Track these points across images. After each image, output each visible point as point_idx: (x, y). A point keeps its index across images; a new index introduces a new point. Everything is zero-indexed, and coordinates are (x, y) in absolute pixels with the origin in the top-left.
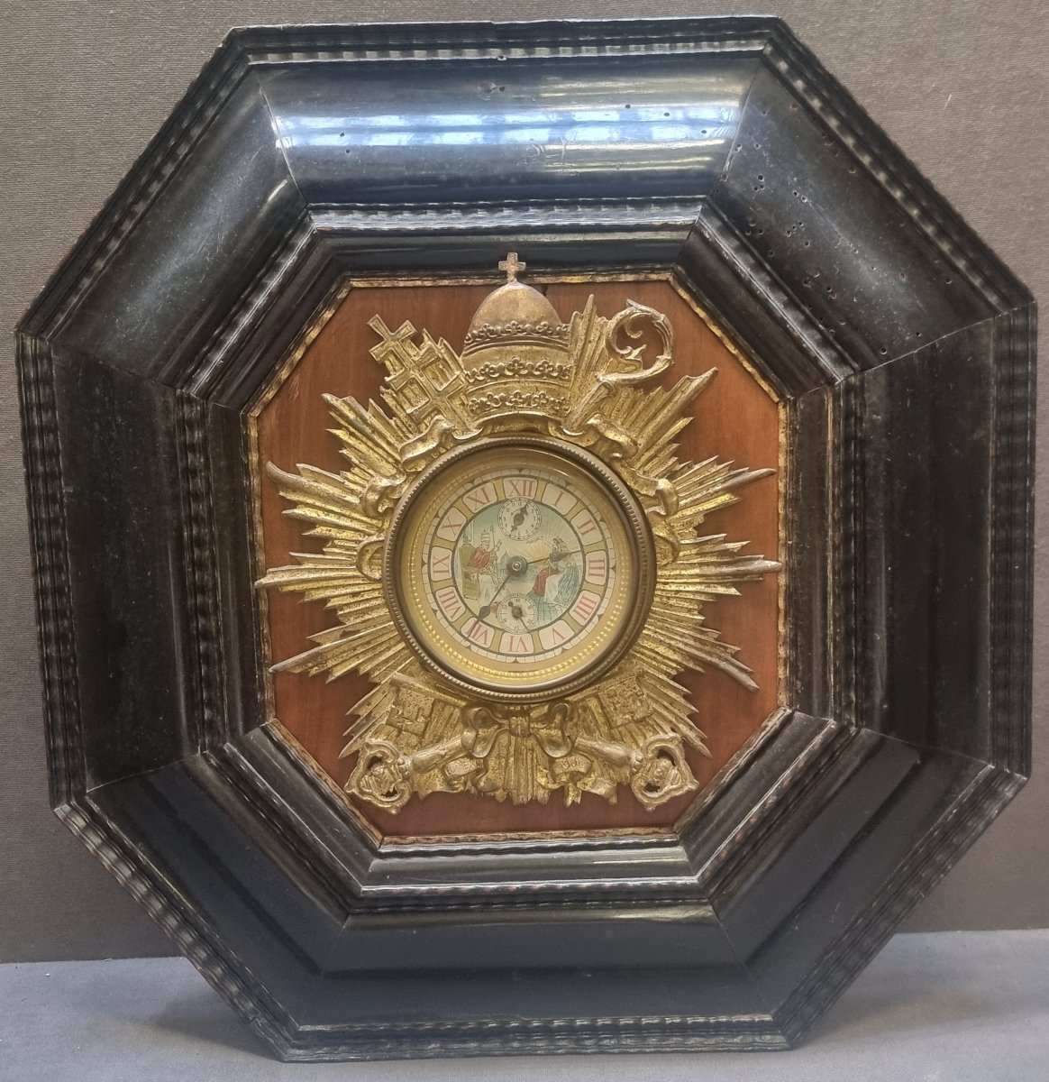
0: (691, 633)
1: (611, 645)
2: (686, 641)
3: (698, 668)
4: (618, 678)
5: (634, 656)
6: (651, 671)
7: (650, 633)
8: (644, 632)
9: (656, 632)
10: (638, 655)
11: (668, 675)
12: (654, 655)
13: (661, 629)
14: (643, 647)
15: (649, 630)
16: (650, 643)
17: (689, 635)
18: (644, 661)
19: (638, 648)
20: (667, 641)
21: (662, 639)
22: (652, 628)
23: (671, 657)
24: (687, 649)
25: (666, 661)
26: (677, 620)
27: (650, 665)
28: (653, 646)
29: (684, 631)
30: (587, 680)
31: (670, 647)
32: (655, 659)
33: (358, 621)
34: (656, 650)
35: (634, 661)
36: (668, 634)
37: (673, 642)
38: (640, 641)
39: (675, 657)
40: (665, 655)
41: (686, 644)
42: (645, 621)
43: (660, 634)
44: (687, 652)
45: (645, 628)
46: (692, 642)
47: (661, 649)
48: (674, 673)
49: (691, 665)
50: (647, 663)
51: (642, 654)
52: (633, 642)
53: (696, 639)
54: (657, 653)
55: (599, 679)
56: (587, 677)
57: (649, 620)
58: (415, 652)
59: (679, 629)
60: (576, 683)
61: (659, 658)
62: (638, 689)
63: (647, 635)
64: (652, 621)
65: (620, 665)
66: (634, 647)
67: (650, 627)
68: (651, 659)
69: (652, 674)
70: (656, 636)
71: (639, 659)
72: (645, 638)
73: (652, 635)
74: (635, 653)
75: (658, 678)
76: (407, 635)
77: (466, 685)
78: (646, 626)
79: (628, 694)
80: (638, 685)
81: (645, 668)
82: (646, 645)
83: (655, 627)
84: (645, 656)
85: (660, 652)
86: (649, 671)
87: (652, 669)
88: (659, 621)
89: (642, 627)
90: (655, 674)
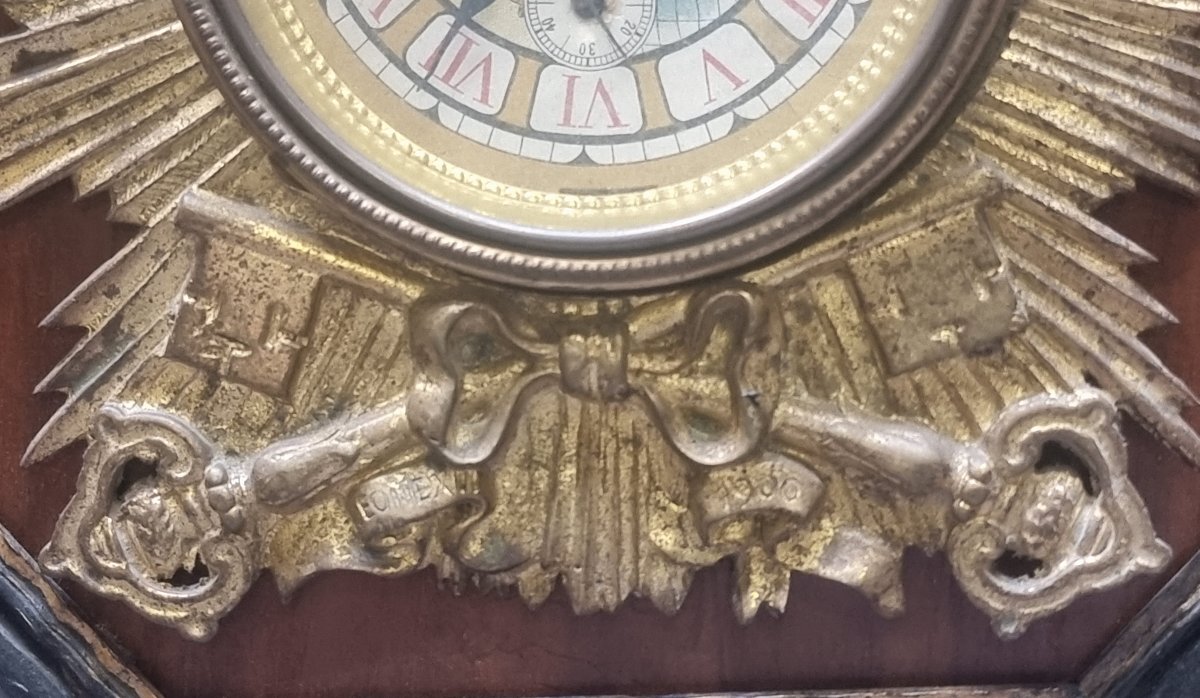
0: (1163, 60)
1: (901, 91)
2: (1145, 86)
3: (1181, 179)
4: (916, 209)
5: (971, 139)
6: (1026, 187)
7: (1025, 59)
8: (1007, 54)
9: (1046, 57)
10: (985, 135)
11: (1081, 198)
12: (1035, 134)
13: (1065, 43)
14: (1003, 107)
15: (1025, 48)
16: (1024, 94)
17: (1154, 65)
18: (1004, 156)
19: (983, 110)
20: (1084, 86)
21: (1067, 78)
22: (1034, 42)
23: (1095, 140)
24: (1149, 112)
25: (1077, 154)
26: (1117, 17)
27: (1025, 169)
28: (1030, 101)
29: (1139, 53)
30: (817, 213)
31: (1091, 105)
32: (1038, 147)
33: (66, 17)
34: (1047, 116)
35: (971, 154)
36: (1088, 64)
37: (1101, 91)
38: (991, 87)
39: (1109, 140)
40: (1074, 131)
41: (1145, 97)
42: (1009, 20)
43: (1058, 60)
44: (1147, 123)
45: (1009, 43)
46: (1164, 91)
47: (1062, 115)
48: (1101, 192)
49: (1159, 166)
50: (1012, 160)
51: (999, 130)
52: (965, 91)
53: (1176, 80)
54: (1049, 127)
55: (854, 212)
56: (817, 202)
57: (1024, 15)
58: (250, 122)
59: (1123, 48)
60: (778, 223)
61: (1053, 143)
62: (982, 244)
63: (1015, 65)
64: (1036, 19)
65: (923, 167)
66: (971, 108)
67: (1025, 40)
68: (1027, 148)
69: (1030, 197)
70: (1045, 71)
71: (988, 147)
72: (1008, 77)
73: (1034, 66)
74: (976, 129)
75: (1049, 209)
76: (227, 61)
77: (419, 229)
78: (1013, 35)
79: (950, 263)
80: (982, 232)
81: (1008, 176)
82: (1013, 101)
83: (1044, 40)
84: (1007, 138)
85: (1057, 122)
86: (1020, 187)
87: (1029, 181)
88: (1058, 20)
89: (1000, 41)
90: (1038, 196)
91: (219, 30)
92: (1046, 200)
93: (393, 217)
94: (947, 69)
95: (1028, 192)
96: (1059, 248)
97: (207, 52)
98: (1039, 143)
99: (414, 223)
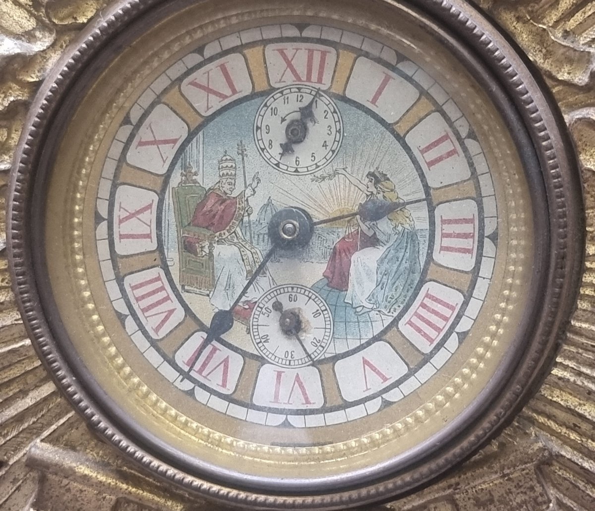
4: (496, 466)
5: (533, 422)
6: (567, 453)
7: (567, 375)
8: (555, 371)
9: (580, 374)
10: (542, 419)
12: (574, 420)
13: (591, 365)
14: (552, 403)
15: (566, 368)
16: (566, 396)
18: (553, 432)
19: (540, 406)
21: (593, 387)
22: (571, 364)
27: (566, 441)
28: (572, 401)
30: (432, 472)
32: (574, 428)
34: (580, 410)
35: (532, 431)
38: (545, 391)
42: (556, 349)
43: (587, 375)
45: (556, 364)
47: (589, 410)
50: (558, 436)
51: (549, 417)
52: (530, 392)
54: (582, 417)
55: (458, 467)
57: (566, 347)
58: (74, 405)
60: (407, 478)
61: (584, 426)
62: (539, 489)
63: (560, 378)
64: (573, 349)
65: (501, 438)
66: (532, 403)
67: (567, 362)
68: (567, 428)
69: (570, 460)
70: (579, 383)
71: (542, 427)
72: (556, 385)
73: (572, 379)
74: (535, 415)
75: (582, 468)
76: (59, 370)
77: (180, 475)
78: (559, 360)
79: (518, 500)
80: (539, 482)
81: (556, 446)
82: (559, 400)
83: (578, 362)
84: (555, 422)
85: (586, 414)
86: (563, 453)
87: (569, 449)
88: (586, 350)
89: (551, 363)
90: (575, 459)
91: (54, 350)
92: (580, 461)
93: (164, 467)
94: (516, 387)
95: (569, 457)
96: (589, 492)
97: (47, 363)
98: (575, 425)
99: (176, 471)
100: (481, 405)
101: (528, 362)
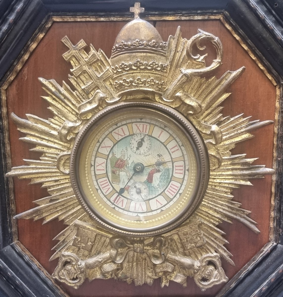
0: (227, 204)
2: (224, 208)
3: (230, 222)
4: (188, 226)
5: (197, 215)
7: (205, 203)
8: (203, 203)
9: (208, 203)
10: (199, 214)
11: (214, 224)
12: (207, 214)
13: (211, 201)
14: (202, 210)
15: (205, 202)
16: (205, 209)
17: (225, 205)
18: (202, 217)
19: (199, 211)
20: (214, 208)
21: (212, 206)
22: (207, 201)
23: (216, 216)
24: (224, 212)
25: (213, 217)
26: (219, 197)
27: (205, 220)
28: (206, 210)
29: (223, 203)
30: (173, 227)
31: (215, 211)
32: (207, 216)
33: (58, 194)
34: (209, 212)
35: (197, 217)
36: (215, 204)
37: (217, 208)
38: (200, 207)
39: (218, 216)
40: (213, 214)
41: (224, 210)
42: (203, 197)
43: (210, 204)
44: (224, 214)
45: (203, 201)
46: (227, 209)
47: (211, 212)
48: (217, 224)
49: (226, 220)
50: (204, 218)
51: (201, 214)
52: (197, 207)
53: (229, 207)
55: (179, 226)
56: (173, 225)
57: (205, 197)
58: (86, 211)
59: (220, 202)
60: (167, 228)
61: (210, 216)
62: (199, 231)
63: (204, 204)
64: (207, 197)
65: (190, 219)
66: (197, 210)
67: (205, 200)
68: (206, 216)
69: (206, 224)
70: (208, 205)
71: (200, 216)
72: (203, 206)
73: (207, 204)
74: (198, 213)
75: (209, 226)
76: (83, 202)
77: (112, 228)
78: (203, 200)
79: (194, 234)
80: (199, 229)
81: (203, 221)
82: (204, 210)
83: (208, 200)
84: (203, 215)
85: (210, 213)
86: (205, 222)
87: (206, 221)
88: (210, 198)
89: (202, 200)
90: (207, 224)
91: (81, 197)
92: (209, 224)
93: (108, 226)
94: (193, 206)
95: (206, 223)
96: (211, 232)
97: (80, 201)
98: (208, 216)
99: (111, 227)
100: (185, 210)
101: (196, 200)
